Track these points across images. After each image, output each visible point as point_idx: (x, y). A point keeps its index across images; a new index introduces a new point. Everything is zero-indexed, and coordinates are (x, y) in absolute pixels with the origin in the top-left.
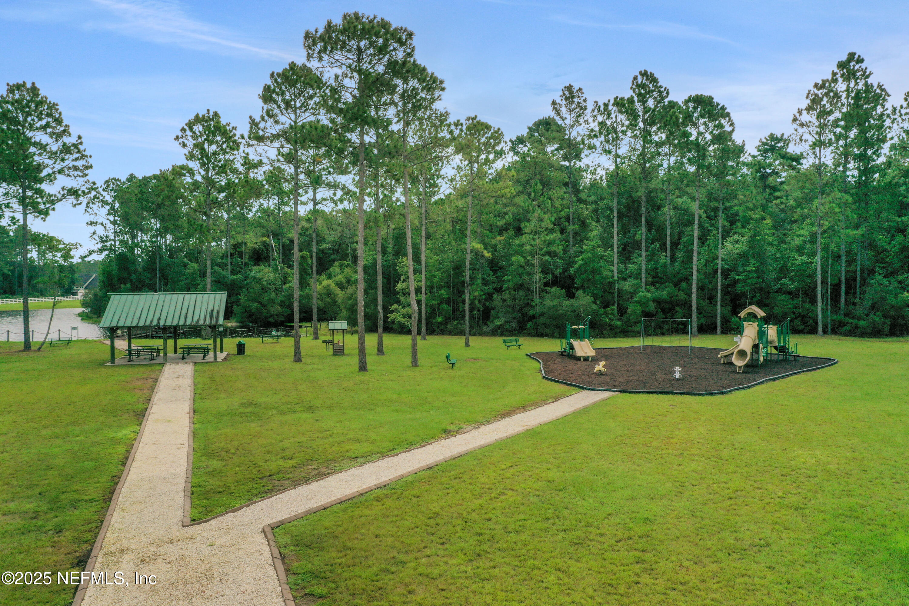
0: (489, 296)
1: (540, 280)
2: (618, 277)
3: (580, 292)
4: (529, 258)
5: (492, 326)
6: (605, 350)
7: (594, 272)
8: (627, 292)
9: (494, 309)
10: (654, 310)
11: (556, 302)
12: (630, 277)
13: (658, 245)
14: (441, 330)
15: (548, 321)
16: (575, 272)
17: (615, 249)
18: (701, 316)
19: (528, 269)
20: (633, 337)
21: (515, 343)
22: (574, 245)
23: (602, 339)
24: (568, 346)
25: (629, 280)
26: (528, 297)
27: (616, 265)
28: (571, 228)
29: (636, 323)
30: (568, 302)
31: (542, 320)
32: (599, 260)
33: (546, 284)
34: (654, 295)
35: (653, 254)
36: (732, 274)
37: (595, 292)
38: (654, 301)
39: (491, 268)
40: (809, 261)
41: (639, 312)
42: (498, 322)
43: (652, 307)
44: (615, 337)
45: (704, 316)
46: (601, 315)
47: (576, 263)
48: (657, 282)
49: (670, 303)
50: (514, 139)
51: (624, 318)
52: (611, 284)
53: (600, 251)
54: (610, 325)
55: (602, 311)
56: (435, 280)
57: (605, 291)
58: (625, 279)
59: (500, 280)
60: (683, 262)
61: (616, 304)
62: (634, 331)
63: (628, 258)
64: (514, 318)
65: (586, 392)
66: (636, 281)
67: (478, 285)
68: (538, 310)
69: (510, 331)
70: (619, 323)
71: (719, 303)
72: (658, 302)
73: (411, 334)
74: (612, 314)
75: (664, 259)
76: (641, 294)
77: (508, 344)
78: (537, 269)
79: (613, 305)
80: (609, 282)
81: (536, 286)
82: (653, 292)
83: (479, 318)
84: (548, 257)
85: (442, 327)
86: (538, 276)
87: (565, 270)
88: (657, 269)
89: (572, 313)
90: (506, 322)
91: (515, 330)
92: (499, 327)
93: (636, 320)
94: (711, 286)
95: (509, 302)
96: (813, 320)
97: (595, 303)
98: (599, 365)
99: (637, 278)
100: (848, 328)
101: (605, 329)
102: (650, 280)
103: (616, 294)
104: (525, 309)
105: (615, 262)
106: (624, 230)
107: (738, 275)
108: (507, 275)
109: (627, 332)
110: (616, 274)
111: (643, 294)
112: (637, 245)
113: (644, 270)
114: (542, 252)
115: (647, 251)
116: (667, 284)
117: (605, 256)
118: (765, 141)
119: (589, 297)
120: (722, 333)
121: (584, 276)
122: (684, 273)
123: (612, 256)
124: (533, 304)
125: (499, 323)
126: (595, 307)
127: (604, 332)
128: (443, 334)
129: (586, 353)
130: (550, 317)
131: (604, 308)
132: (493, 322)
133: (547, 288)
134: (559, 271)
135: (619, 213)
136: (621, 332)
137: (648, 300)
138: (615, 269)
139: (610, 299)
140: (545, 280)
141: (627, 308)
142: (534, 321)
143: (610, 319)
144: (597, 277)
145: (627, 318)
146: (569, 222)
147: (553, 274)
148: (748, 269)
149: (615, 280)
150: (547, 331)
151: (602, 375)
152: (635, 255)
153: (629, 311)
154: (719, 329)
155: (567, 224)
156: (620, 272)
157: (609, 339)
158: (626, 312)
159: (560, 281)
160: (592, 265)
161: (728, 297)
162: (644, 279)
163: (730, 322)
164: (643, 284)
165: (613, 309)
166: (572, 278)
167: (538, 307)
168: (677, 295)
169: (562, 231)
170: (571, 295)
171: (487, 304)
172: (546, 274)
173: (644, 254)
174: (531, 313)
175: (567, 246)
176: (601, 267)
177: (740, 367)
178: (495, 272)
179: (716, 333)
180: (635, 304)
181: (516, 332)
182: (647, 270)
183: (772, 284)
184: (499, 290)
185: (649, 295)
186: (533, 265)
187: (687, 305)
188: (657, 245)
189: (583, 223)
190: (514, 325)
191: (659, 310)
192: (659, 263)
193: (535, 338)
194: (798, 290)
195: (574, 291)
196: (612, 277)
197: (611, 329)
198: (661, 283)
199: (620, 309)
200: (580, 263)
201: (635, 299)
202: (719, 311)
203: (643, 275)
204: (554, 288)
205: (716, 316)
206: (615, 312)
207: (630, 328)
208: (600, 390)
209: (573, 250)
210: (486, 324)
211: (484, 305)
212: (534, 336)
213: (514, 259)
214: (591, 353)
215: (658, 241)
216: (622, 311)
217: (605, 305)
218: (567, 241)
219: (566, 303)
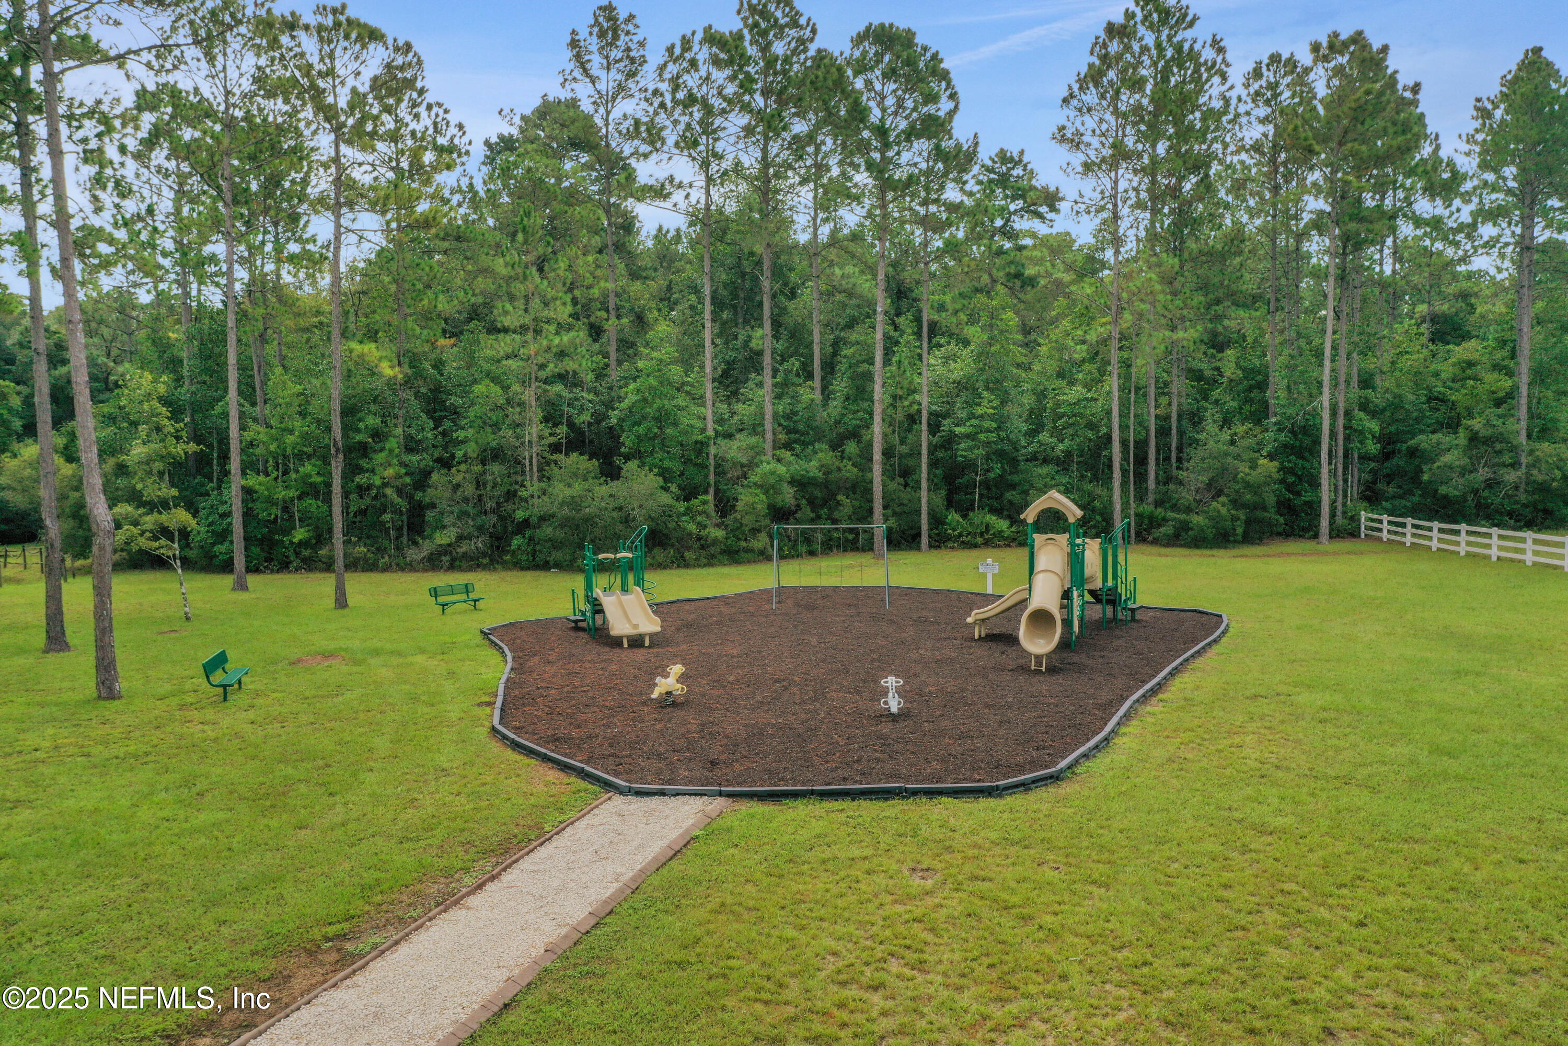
0: (422, 479)
1: (541, 438)
2: (716, 432)
3: (633, 465)
4: (516, 388)
5: (427, 547)
6: (688, 606)
7: (663, 419)
8: (736, 464)
9: (433, 506)
10: (793, 501)
11: (578, 488)
12: (741, 430)
13: (797, 364)
14: (304, 560)
15: (560, 534)
16: (622, 420)
17: (708, 370)
18: (889, 512)
19: (514, 413)
20: (749, 562)
21: (464, 597)
22: (619, 363)
23: (682, 571)
24: (589, 607)
25: (738, 436)
26: (514, 478)
27: (709, 403)
28: (612, 325)
29: (755, 531)
30: (604, 488)
31: (547, 531)
32: (675, 392)
33: (555, 448)
34: (792, 469)
35: (785, 384)
36: (946, 424)
37: (667, 464)
38: (792, 482)
39: (430, 414)
40: (1089, 395)
41: (762, 507)
42: (442, 538)
43: (788, 496)
44: (711, 565)
45: (895, 514)
46: (679, 515)
47: (620, 399)
48: (795, 442)
49: (826, 485)
50: (494, 139)
51: (729, 520)
52: (700, 447)
53: (676, 371)
54: (699, 539)
55: (681, 506)
56: (290, 439)
57: (687, 461)
58: (729, 436)
59: (449, 441)
60: (847, 399)
61: (712, 490)
62: (751, 551)
63: (735, 393)
64: (480, 529)
65: (618, 801)
66: (754, 440)
67: (391, 451)
68: (539, 506)
69: (472, 559)
70: (719, 533)
71: (924, 484)
72: (801, 483)
73: (231, 571)
74: (704, 512)
75: (809, 393)
76: (765, 467)
77: (441, 599)
78: (535, 413)
79: (706, 492)
80: (696, 442)
81: (531, 454)
82: (789, 464)
83: (401, 528)
84: (561, 387)
85: (307, 553)
86: (534, 430)
87: (599, 417)
88: (795, 413)
89: (615, 514)
90: (460, 538)
91: (484, 555)
92: (446, 550)
93: (757, 525)
94: (904, 449)
95: (470, 490)
96: (1101, 514)
97: (665, 489)
98: (666, 676)
99: (757, 434)
100: (1167, 529)
101: (688, 548)
102: (783, 437)
103: (712, 469)
104: (508, 507)
105: (709, 395)
106: (725, 332)
107: (958, 425)
108: (463, 428)
109: (737, 552)
110: (710, 424)
111: (767, 466)
112: (753, 361)
113: (768, 416)
114: (542, 374)
115: (774, 377)
116: (817, 445)
117: (687, 383)
118: (990, 163)
119: (651, 476)
120: (931, 546)
121: (641, 430)
122: (852, 421)
123: (702, 384)
124: (523, 493)
125: (445, 541)
126: (665, 499)
127: (687, 554)
128: (310, 569)
129: (636, 626)
130: (565, 523)
131: (687, 499)
132: (430, 537)
133: (556, 457)
134: (586, 417)
135: (714, 300)
136: (723, 552)
137: (781, 479)
138: (708, 412)
139: (698, 479)
140: (552, 440)
141: (736, 500)
142: (528, 533)
143: (699, 524)
144: (669, 431)
145: (736, 520)
146: (607, 311)
147: (571, 425)
148: (979, 411)
149: (709, 438)
150: (557, 555)
151: (674, 704)
152: (750, 384)
153: (740, 506)
154: (925, 539)
155: (603, 314)
156: (720, 421)
157: (697, 571)
158: (734, 506)
159: (591, 442)
160: (658, 403)
161: (939, 472)
162: (769, 436)
163: (944, 523)
164: (768, 446)
165: (705, 503)
166: (613, 434)
167: (535, 501)
168: (839, 469)
169: (596, 332)
170: (611, 472)
171: (418, 495)
172: (556, 425)
173: (768, 381)
174: (520, 515)
175: (607, 365)
176: (679, 408)
177: (1038, 658)
178: (438, 423)
179: (918, 548)
180: (752, 490)
181: (486, 561)
182: (775, 416)
183: (1023, 442)
184: (446, 463)
185: (781, 469)
186: (521, 404)
187: (861, 489)
188: (795, 364)
189: (640, 320)
190: (480, 543)
191: (804, 502)
192: (798, 402)
193: (529, 575)
194: (1068, 454)
195: (618, 461)
196: (703, 430)
197: (702, 547)
198: (805, 444)
199: (720, 501)
200: (632, 398)
201: (753, 478)
202: (924, 501)
203: (768, 425)
204: (574, 456)
205: (918, 512)
206: (710, 508)
207: (743, 544)
208: (662, 793)
209: (615, 373)
210: (415, 543)
211: (411, 498)
212: (528, 569)
213: (479, 389)
214: (650, 625)
215: (795, 354)
216: (725, 506)
217: (690, 493)
218: (606, 355)
219: (602, 490)
